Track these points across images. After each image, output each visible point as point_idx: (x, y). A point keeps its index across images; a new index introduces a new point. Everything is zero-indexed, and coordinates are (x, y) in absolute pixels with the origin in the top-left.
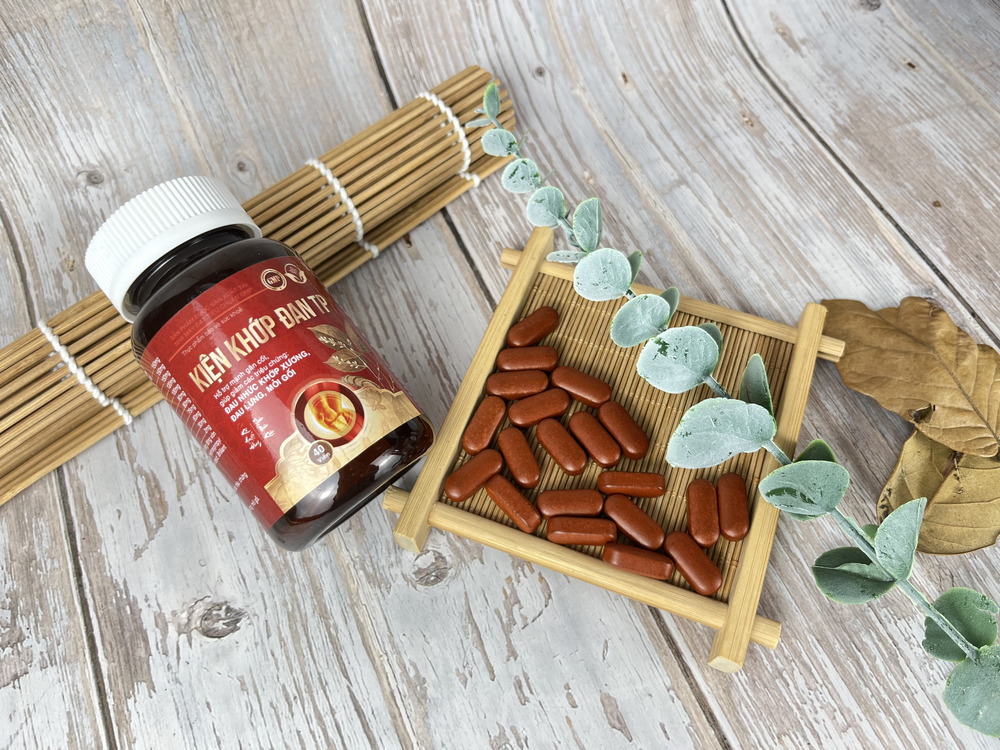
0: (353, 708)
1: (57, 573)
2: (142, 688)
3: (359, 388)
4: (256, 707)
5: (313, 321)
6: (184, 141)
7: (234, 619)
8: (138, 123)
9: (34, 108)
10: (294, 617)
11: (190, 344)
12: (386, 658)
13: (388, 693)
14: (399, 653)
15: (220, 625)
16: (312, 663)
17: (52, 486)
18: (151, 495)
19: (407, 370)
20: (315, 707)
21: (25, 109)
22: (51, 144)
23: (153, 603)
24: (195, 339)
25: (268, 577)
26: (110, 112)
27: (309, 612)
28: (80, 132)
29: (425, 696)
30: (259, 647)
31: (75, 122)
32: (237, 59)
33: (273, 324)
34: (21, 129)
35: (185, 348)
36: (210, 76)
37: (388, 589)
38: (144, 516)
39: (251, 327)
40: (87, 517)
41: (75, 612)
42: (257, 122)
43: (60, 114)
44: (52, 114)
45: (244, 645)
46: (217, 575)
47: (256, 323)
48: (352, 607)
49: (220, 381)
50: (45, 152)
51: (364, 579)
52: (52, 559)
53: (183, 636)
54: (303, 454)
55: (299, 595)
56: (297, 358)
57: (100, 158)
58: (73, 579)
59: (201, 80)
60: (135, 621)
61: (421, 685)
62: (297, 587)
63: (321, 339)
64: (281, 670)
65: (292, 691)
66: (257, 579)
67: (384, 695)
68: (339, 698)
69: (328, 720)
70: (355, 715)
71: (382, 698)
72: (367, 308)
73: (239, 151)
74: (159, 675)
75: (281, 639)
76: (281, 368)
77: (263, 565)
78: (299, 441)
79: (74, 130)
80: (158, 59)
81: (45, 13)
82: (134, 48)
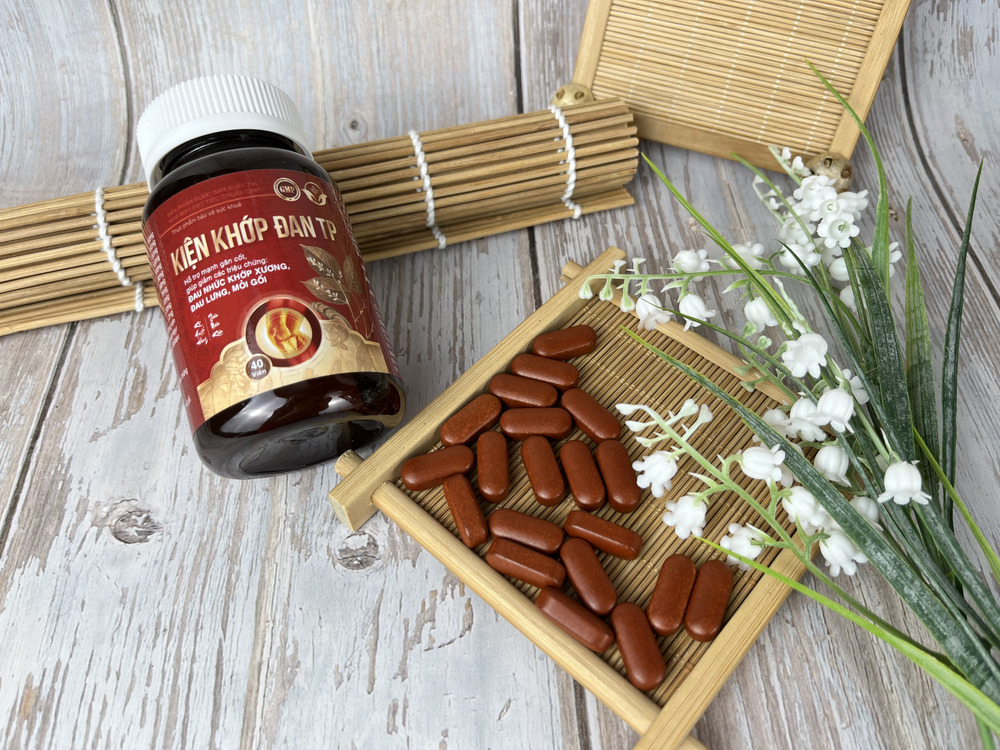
0: (214, 663)
1: (19, 429)
2: (35, 562)
3: (327, 318)
4: (125, 624)
5: (309, 240)
6: (311, 88)
7: (149, 529)
8: (276, 60)
9: (187, 20)
10: (204, 550)
11: (181, 224)
12: (271, 625)
13: (256, 663)
14: (286, 625)
15: (132, 531)
16: (198, 601)
17: (55, 352)
18: (134, 388)
19: (425, 351)
20: (179, 647)
21: (179, 19)
22: (193, 57)
23: (84, 488)
24: (187, 221)
25: (198, 502)
26: (253, 43)
27: (221, 549)
28: (222, 53)
29: (291, 682)
30: (157, 566)
31: (219, 43)
32: (383, 25)
33: (265, 228)
34: (170, 37)
35: (176, 227)
36: (354, 34)
37: (307, 557)
38: (118, 404)
39: (242, 224)
40: (70, 389)
41: (15, 470)
42: (383, 88)
43: (209, 33)
44: (201, 30)
45: (145, 558)
46: (154, 482)
47: (249, 222)
48: (263, 562)
49: (194, 267)
50: (185, 64)
51: (288, 538)
52: (22, 415)
53: (95, 529)
54: (241, 363)
55: (219, 529)
56: (275, 267)
58: (29, 439)
59: (344, 36)
60: (60, 498)
61: (293, 668)
62: (221, 520)
63: (309, 259)
64: (166, 597)
65: (165, 622)
66: (189, 499)
67: (251, 663)
68: (206, 647)
69: (185, 665)
70: (213, 671)
71: (248, 665)
72: (413, 282)
73: (357, 110)
74: (55, 557)
75: (181, 567)
76: (254, 272)
77: (200, 488)
78: (242, 349)
79: (217, 51)
80: (311, 6)
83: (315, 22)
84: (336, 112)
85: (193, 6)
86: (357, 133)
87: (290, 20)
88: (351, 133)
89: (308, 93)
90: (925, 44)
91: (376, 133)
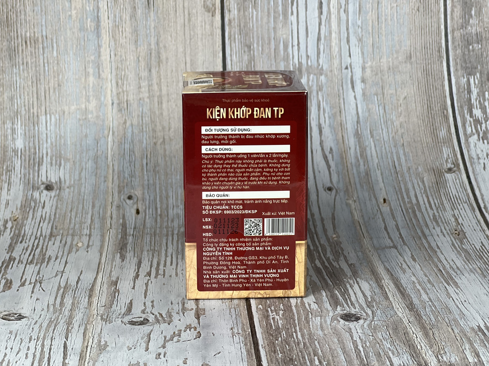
6: (105, 181)
8: (86, 169)
9: (37, 151)
21: (33, 150)
22: (36, 168)
26: (74, 162)
28: (54, 166)
31: (54, 162)
32: (151, 152)
34: (25, 159)
36: (133, 157)
42: (148, 181)
43: (49, 157)
44: (45, 156)
50: (31, 172)
57: (58, 180)
59: (127, 157)
73: (132, 191)
79: (51, 166)
80: (110, 144)
81: (66, 109)
82: (101, 136)
83: (111, 151)
84: (119, 192)
85: (43, 144)
86: (132, 201)
87: (97, 150)
88: (128, 201)
89: (102, 184)
90: (478, 155)
91: (143, 201)
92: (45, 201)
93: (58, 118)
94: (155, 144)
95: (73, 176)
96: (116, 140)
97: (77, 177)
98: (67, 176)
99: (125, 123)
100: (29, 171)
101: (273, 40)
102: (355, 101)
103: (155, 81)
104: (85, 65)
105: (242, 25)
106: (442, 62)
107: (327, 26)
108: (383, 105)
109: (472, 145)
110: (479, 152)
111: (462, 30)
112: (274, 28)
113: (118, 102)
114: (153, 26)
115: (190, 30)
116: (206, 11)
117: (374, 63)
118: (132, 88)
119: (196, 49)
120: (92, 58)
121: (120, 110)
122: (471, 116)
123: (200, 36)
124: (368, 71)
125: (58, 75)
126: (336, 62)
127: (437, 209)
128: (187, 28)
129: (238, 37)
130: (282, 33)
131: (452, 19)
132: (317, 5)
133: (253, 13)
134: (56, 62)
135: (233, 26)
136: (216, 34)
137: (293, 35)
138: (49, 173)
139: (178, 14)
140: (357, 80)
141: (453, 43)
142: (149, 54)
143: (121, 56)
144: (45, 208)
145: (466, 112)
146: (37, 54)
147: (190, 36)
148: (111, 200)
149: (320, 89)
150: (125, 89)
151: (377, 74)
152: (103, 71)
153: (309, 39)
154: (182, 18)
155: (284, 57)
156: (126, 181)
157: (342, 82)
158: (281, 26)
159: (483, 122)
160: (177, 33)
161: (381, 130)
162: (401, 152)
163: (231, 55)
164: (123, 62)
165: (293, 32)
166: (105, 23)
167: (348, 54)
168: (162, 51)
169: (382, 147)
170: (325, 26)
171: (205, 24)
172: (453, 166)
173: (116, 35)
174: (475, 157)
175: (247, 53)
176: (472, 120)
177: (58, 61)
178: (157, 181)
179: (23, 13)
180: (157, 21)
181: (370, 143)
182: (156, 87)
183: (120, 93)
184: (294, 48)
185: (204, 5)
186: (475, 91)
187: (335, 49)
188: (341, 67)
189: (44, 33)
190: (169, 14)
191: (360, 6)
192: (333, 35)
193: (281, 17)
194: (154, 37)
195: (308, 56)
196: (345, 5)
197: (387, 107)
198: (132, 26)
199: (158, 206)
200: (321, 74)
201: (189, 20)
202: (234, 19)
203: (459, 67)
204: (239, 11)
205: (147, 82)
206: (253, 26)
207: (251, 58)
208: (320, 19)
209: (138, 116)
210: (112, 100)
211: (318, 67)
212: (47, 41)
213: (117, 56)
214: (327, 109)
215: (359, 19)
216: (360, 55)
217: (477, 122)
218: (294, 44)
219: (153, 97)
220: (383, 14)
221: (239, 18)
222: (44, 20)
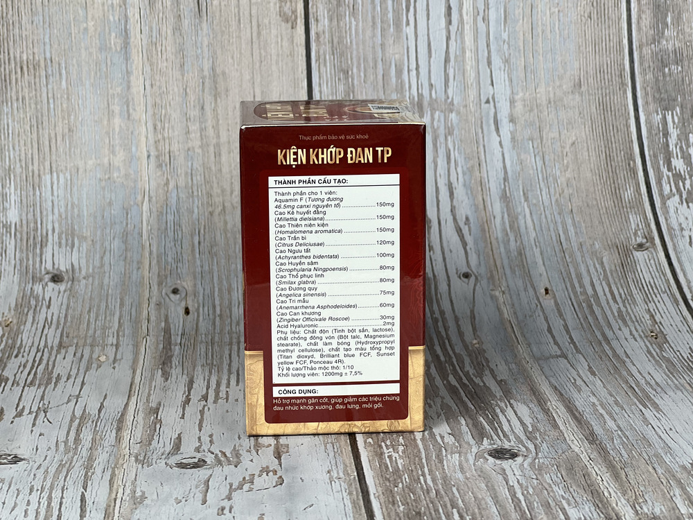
6: (139, 268)
8: (110, 251)
9: (39, 226)
21: (32, 225)
22: (38, 251)
26: (93, 241)
28: (64, 249)
31: (63, 242)
32: (205, 226)
34: (21, 237)
36: (179, 232)
42: (202, 267)
43: (56, 235)
44: (50, 232)
50: (31, 256)
57: (69, 267)
59: (171, 234)
73: (179, 282)
79: (60, 247)
80: (146, 214)
81: (81, 164)
82: (132, 203)
83: (148, 225)
84: (160, 284)
85: (47, 215)
86: (178, 296)
87: (127, 224)
88: (172, 296)
89: (135, 272)
90: (680, 224)
91: (195, 295)
92: (50, 298)
93: (69, 178)
94: (211, 214)
95: (91, 261)
96: (154, 210)
97: (97, 264)
98: (83, 262)
99: (167, 184)
100: (27, 255)
101: (381, 63)
102: (501, 150)
103: (210, 123)
104: (108, 100)
105: (335, 41)
106: (625, 92)
107: (458, 41)
108: (541, 153)
109: (672, 211)
110: (682, 220)
111: (653, 46)
112: (382, 45)
113: (156, 153)
114: (206, 43)
115: (260, 49)
116: (282, 21)
117: (528, 94)
118: (176, 133)
119: (269, 76)
120: (119, 90)
121: (160, 166)
122: (669, 169)
123: (274, 58)
124: (519, 106)
125: (69, 115)
126: (472, 94)
127: (623, 302)
128: (255, 46)
129: (330, 58)
130: (394, 52)
131: (639, 29)
132: (443, 10)
133: (350, 23)
134: (65, 96)
135: (322, 42)
136: (298, 55)
137: (410, 54)
138: (57, 257)
139: (242, 26)
140: (503, 118)
141: (641, 64)
142: (201, 84)
143: (160, 87)
144: (51, 307)
145: (661, 163)
146: (38, 84)
147: (260, 57)
148: (147, 296)
149: (449, 132)
150: (166, 135)
151: (531, 110)
152: (134, 110)
153: (432, 60)
154: (248, 30)
155: (396, 86)
156: (169, 267)
157: (482, 122)
158: (391, 42)
159: (687, 177)
160: (241, 53)
161: (539, 190)
162: (569, 221)
163: (320, 84)
164: (163, 96)
165: (410, 50)
166: (137, 39)
167: (490, 82)
168: (220, 79)
169: (541, 214)
170: (456, 41)
171: (282, 39)
172: (645, 240)
173: (152, 56)
174: (676, 227)
175: (343, 82)
176: (670, 174)
177: (68, 94)
178: (215, 268)
179: (17, 25)
180: (211, 37)
181: (523, 209)
182: (211, 132)
183: (159, 141)
184: (411, 73)
185: (280, 11)
186: (674, 133)
187: (471, 75)
188: (480, 100)
189: (48, 55)
190: (229, 26)
191: (505, 11)
192: (468, 54)
193: (392, 29)
194: (208, 60)
195: (431, 85)
196: (484, 11)
197: (547, 158)
198: (175, 43)
199: (217, 302)
200: (451, 111)
201: (259, 34)
202: (324, 32)
203: (650, 99)
204: (331, 20)
205: (198, 124)
206: (351, 43)
207: (349, 88)
208: (449, 32)
209: (186, 174)
210: (148, 151)
211: (446, 100)
212: (52, 66)
213: (154, 87)
214: (461, 161)
215: (505, 31)
216: (507, 82)
217: (678, 177)
218: (410, 68)
219: (208, 145)
220: (540, 23)
221: (331, 29)
222: (47, 36)
